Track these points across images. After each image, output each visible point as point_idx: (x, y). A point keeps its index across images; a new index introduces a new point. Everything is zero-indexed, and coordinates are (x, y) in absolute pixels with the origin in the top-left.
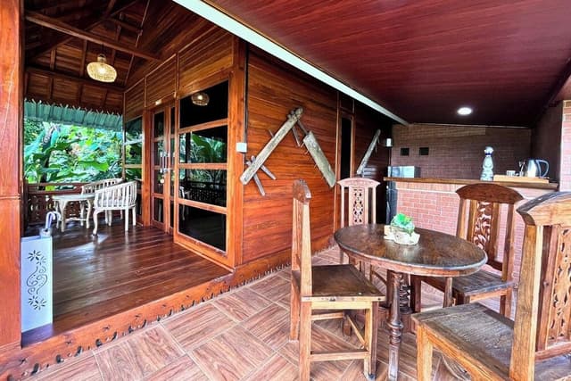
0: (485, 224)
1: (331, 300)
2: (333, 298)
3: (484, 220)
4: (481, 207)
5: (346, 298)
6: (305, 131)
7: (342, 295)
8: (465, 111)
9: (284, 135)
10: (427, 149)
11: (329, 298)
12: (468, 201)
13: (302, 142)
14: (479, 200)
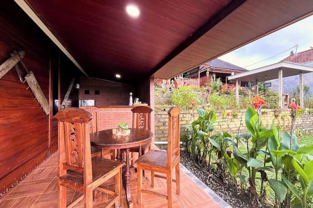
0: (142, 122)
1: (104, 177)
2: (104, 176)
3: (142, 120)
4: (141, 115)
5: (110, 172)
6: (27, 70)
7: (108, 172)
8: (118, 76)
9: (7, 71)
10: (99, 91)
11: (103, 177)
12: (136, 114)
13: (24, 79)
14: (140, 113)
